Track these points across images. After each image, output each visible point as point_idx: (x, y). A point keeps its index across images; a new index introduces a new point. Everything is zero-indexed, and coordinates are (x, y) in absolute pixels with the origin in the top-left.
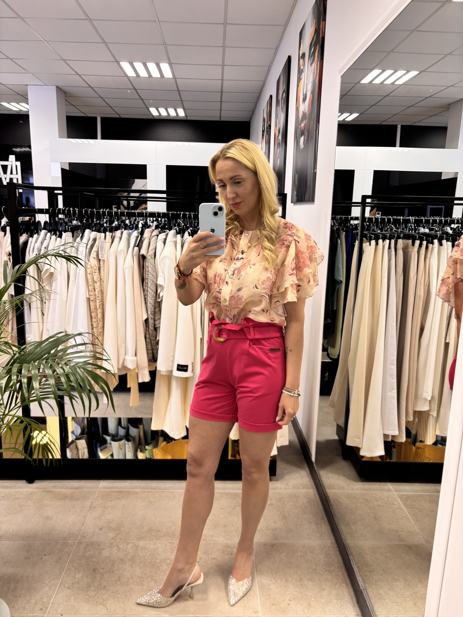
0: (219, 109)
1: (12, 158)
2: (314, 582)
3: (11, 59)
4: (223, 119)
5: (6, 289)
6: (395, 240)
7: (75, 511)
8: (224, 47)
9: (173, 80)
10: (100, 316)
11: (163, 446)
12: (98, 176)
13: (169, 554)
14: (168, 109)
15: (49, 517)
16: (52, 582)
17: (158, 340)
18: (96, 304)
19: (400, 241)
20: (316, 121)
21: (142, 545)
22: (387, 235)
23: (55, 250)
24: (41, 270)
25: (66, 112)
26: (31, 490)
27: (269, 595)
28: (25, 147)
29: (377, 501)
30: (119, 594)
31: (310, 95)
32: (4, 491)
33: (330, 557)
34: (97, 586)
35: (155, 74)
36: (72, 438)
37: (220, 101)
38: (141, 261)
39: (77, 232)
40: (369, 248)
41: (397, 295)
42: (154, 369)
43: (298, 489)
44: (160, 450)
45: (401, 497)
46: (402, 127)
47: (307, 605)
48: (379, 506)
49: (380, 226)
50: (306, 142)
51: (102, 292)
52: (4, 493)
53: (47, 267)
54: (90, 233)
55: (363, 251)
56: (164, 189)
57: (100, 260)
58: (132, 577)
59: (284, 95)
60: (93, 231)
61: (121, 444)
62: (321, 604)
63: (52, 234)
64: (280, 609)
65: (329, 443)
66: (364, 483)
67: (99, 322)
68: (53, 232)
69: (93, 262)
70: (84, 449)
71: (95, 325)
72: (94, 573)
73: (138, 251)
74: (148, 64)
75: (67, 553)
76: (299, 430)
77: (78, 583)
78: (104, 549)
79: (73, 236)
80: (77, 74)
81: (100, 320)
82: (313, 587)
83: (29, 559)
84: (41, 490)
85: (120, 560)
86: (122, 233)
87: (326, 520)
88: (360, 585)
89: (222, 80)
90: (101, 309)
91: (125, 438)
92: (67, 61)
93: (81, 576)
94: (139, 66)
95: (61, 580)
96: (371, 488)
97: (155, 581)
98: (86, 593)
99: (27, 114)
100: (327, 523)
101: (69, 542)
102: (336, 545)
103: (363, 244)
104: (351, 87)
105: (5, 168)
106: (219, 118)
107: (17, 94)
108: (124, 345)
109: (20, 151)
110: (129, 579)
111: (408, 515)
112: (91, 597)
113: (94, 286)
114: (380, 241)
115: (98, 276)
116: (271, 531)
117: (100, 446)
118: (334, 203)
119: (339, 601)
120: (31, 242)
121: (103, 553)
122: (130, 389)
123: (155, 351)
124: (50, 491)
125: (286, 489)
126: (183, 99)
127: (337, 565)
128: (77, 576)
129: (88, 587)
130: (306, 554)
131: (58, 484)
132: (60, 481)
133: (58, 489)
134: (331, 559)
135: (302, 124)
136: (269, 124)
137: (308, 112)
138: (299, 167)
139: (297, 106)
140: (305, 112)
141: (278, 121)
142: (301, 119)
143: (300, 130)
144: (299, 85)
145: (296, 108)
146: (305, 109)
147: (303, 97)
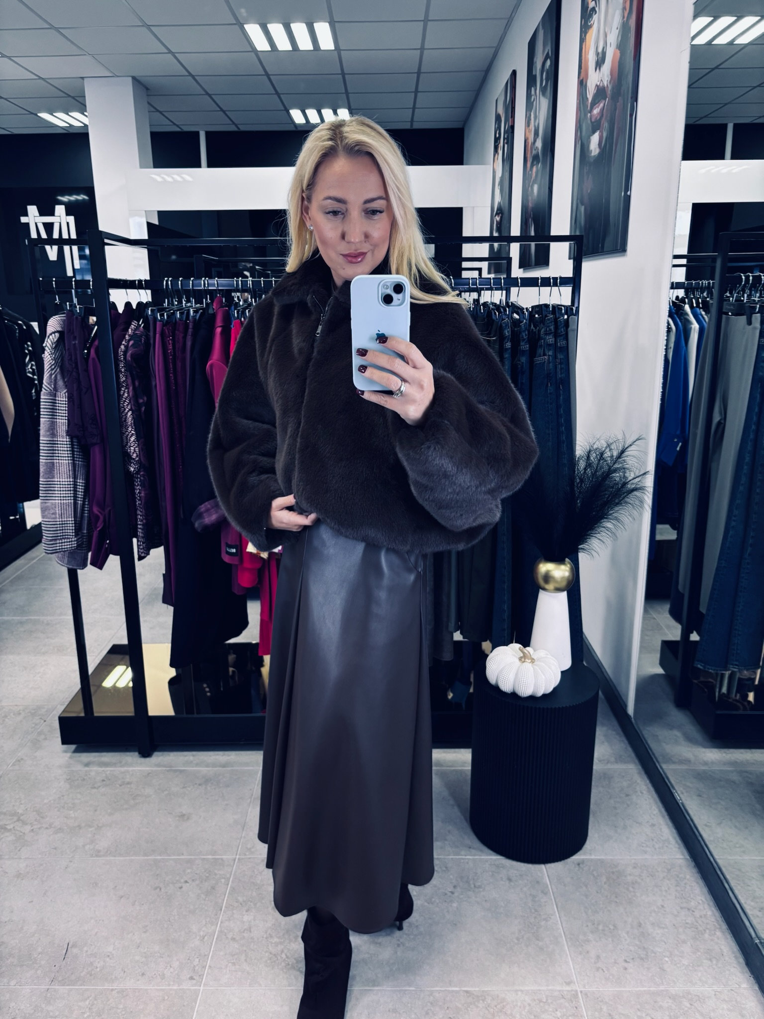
0: (412, 106)
1: (60, 210)
2: (664, 928)
3: (57, 29)
4: (416, 126)
7: (227, 805)
9: (336, 52)
14: (322, 111)
15: (184, 815)
16: (203, 929)
20: (632, 98)
25: (150, 125)
31: (615, 52)
32: (103, 771)
33: (685, 884)
34: (284, 935)
35: (305, 44)
37: (414, 90)
43: (607, 763)
46: (736, 126)
47: (659, 970)
50: (606, 143)
52: (104, 775)
59: (548, 63)
62: (684, 968)
64: (611, 977)
74: (292, 25)
75: (224, 878)
76: (596, 661)
77: (249, 930)
80: (170, 52)
82: (663, 938)
83: (160, 889)
84: (164, 769)
87: (667, 817)
88: (753, 935)
89: (422, 49)
92: (151, 27)
93: (252, 917)
94: (277, 30)
95: (219, 926)
99: (85, 131)
101: (225, 857)
102: (693, 864)
105: (49, 227)
106: (410, 123)
107: (66, 96)
112: (275, 955)
119: (714, 962)
124: (181, 771)
126: (349, 92)
127: (700, 898)
128: (246, 918)
129: (266, 938)
130: (642, 880)
131: (191, 758)
132: (194, 753)
133: (193, 767)
134: (688, 887)
135: (595, 108)
136: (510, 124)
137: (609, 86)
138: (589, 191)
139: (581, 78)
140: (601, 85)
141: (532, 114)
142: (592, 101)
143: (589, 122)
144: (586, 39)
145: (579, 82)
146: (601, 80)
147: (596, 59)
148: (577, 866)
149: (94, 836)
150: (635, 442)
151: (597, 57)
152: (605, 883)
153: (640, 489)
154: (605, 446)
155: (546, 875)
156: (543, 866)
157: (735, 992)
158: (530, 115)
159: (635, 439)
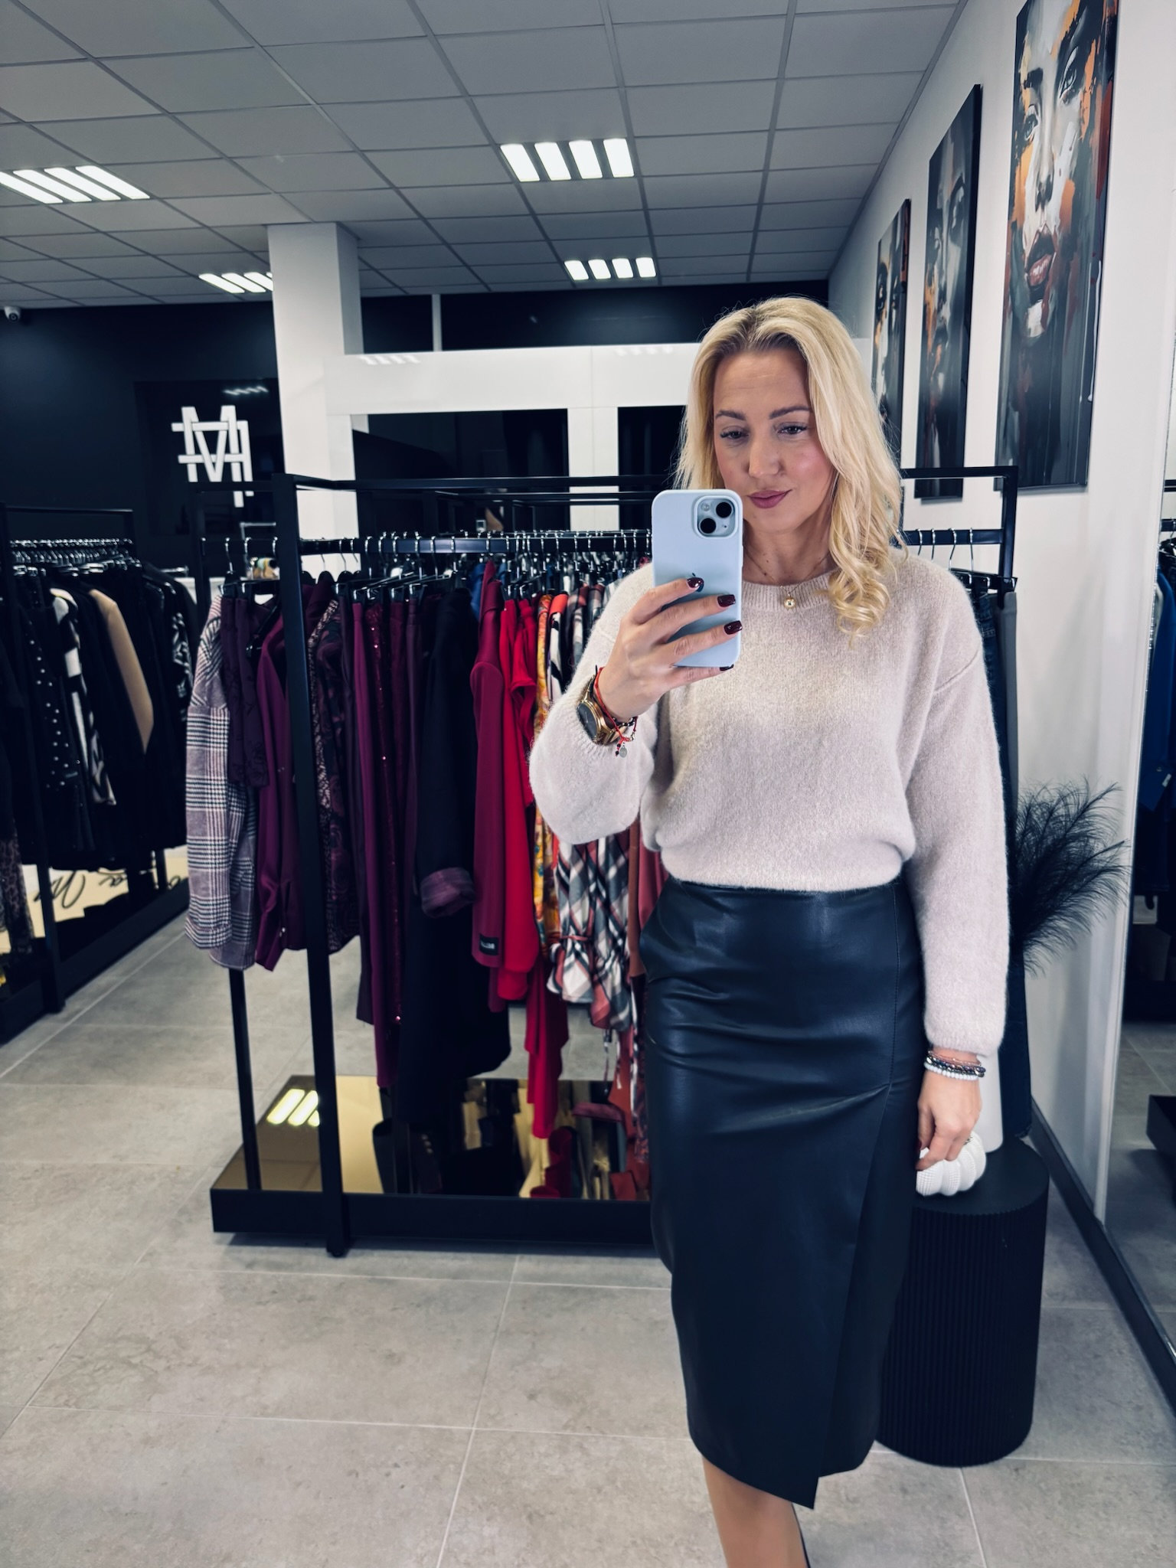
0: (748, 251)
1: (228, 412)
3: (230, 159)
4: (754, 278)
7: (459, 1341)
8: (780, 79)
9: (636, 181)
14: (615, 262)
15: (394, 1354)
16: (422, 1544)
20: (1094, 255)
21: (649, 1449)
25: (362, 289)
26: (340, 1276)
31: (1067, 184)
32: (273, 1276)
35: (589, 168)
37: (752, 229)
43: (1064, 1299)
50: (1053, 318)
52: (275, 1283)
58: (634, 1543)
59: (961, 192)
72: (531, 1523)
74: (571, 144)
75: (454, 1463)
77: (492, 1551)
78: (547, 1455)
80: (392, 187)
83: (357, 1474)
84: (364, 1277)
85: (595, 1491)
89: (766, 170)
92: (368, 155)
93: (496, 1530)
94: (549, 151)
95: (445, 1540)
97: (699, 1558)
99: (267, 299)
101: (454, 1428)
105: (211, 438)
106: (745, 276)
107: (241, 250)
121: (547, 1467)
124: (391, 1282)
126: (655, 233)
128: (487, 1531)
129: (519, 1565)
131: (406, 1261)
132: (410, 1253)
133: (408, 1276)
135: (1036, 267)
136: (901, 280)
137: (1058, 233)
138: (1026, 391)
139: (1014, 220)
140: (1045, 232)
141: (936, 267)
142: (1030, 254)
143: (1026, 286)
144: (1020, 162)
145: (1010, 226)
146: (1046, 224)
147: (1038, 192)
148: (1014, 1473)
149: (259, 1382)
150: (1104, 794)
151: (1039, 189)
152: (1060, 1503)
153: (1113, 870)
154: (1057, 796)
155: (964, 1485)
156: (958, 1471)
158: (933, 269)
159: (1104, 789)
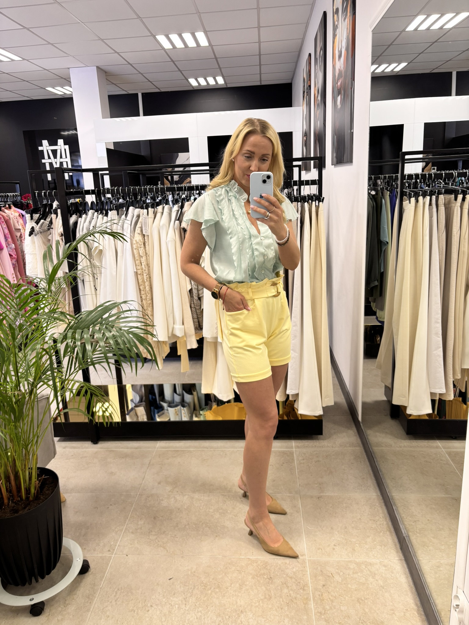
0: (259, 73)
1: (61, 142)
2: (358, 529)
3: (52, 44)
4: (264, 83)
5: (58, 266)
6: (436, 196)
7: (136, 468)
8: (258, 9)
9: (210, 47)
10: (148, 288)
11: (215, 409)
12: (142, 154)
13: (221, 504)
14: (208, 79)
15: (113, 473)
16: (118, 528)
17: (203, 309)
18: (144, 278)
19: (441, 197)
20: (351, 79)
21: (197, 497)
22: (427, 191)
23: (100, 227)
24: (91, 248)
25: (107, 91)
26: (96, 450)
27: (315, 541)
28: (72, 130)
29: (424, 457)
30: (177, 538)
31: (345, 52)
32: (72, 451)
34: (158, 531)
35: (191, 44)
36: (132, 405)
37: (259, 64)
38: (183, 234)
39: (122, 210)
40: (409, 206)
41: (439, 253)
42: (202, 337)
43: (345, 447)
44: (212, 413)
45: (449, 454)
46: (458, 73)
47: (351, 550)
48: (427, 462)
49: (427, 182)
50: (343, 101)
51: (148, 265)
52: (73, 453)
53: (96, 244)
54: (134, 210)
55: (404, 210)
56: (207, 161)
57: (144, 235)
58: (188, 524)
59: (322, 52)
60: (136, 208)
61: (177, 410)
62: (366, 549)
63: (99, 213)
64: (325, 553)
65: (378, 403)
66: (411, 441)
67: (147, 294)
68: (100, 212)
69: (138, 238)
70: (143, 416)
71: (144, 297)
72: (155, 520)
73: (179, 225)
74: (183, 35)
75: (130, 503)
76: (347, 392)
77: (141, 528)
78: (162, 500)
79: (118, 214)
80: (116, 52)
81: (148, 293)
82: (357, 534)
83: (97, 508)
84: (104, 450)
85: (177, 509)
86: (164, 208)
87: (372, 475)
88: (403, 533)
89: (259, 42)
90: (149, 282)
91: (180, 404)
92: (104, 40)
93: (143, 522)
94: (174, 37)
95: (125, 526)
96: (419, 445)
97: (209, 527)
98: (148, 537)
99: (71, 97)
100: (373, 478)
101: (132, 494)
102: (381, 498)
103: (404, 202)
104: (397, 35)
108: (171, 315)
109: (68, 135)
110: (186, 525)
111: (455, 470)
112: (152, 540)
113: (141, 260)
114: (421, 198)
115: (144, 250)
116: (317, 485)
117: (158, 413)
118: (370, 162)
119: (383, 547)
120: (81, 222)
121: (162, 503)
122: (180, 356)
123: (200, 320)
124: (113, 451)
125: (332, 447)
126: (221, 67)
127: (382, 515)
128: (140, 523)
129: (149, 532)
130: (352, 505)
131: (120, 445)
132: (121, 442)
133: (120, 449)
134: (376, 509)
135: (339, 82)
136: (309, 84)
137: (343, 70)
139: (334, 64)
140: (340, 69)
142: (337, 77)
143: (337, 89)
144: (335, 42)
145: (333, 67)
146: (340, 67)
148: (317, 499)
151: (339, 53)
152: (331, 507)
157: (391, 562)
158: (316, 81)
